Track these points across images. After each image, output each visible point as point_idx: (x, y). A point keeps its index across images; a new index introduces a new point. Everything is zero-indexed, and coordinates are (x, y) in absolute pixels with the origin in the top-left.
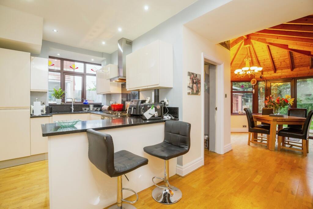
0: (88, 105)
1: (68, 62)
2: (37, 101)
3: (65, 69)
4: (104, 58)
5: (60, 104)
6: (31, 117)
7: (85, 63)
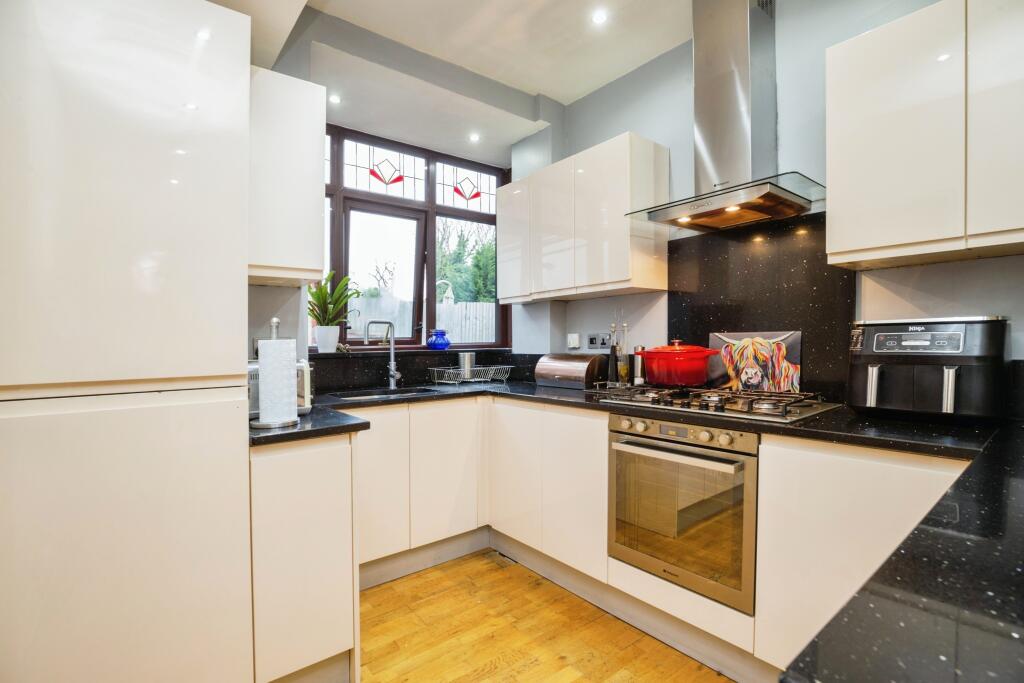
0: (451, 353)
1: (363, 148)
2: (278, 338)
3: (349, 182)
4: (542, 124)
5: (333, 350)
6: (255, 442)
7: (432, 156)
